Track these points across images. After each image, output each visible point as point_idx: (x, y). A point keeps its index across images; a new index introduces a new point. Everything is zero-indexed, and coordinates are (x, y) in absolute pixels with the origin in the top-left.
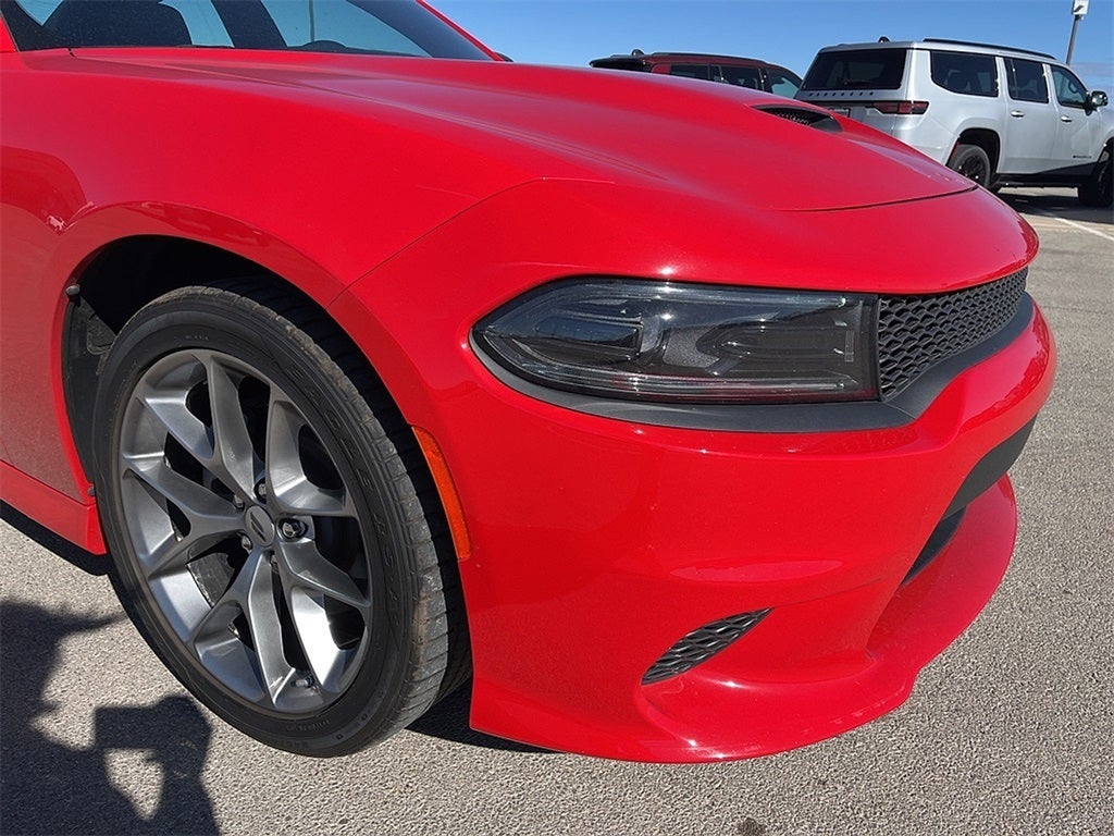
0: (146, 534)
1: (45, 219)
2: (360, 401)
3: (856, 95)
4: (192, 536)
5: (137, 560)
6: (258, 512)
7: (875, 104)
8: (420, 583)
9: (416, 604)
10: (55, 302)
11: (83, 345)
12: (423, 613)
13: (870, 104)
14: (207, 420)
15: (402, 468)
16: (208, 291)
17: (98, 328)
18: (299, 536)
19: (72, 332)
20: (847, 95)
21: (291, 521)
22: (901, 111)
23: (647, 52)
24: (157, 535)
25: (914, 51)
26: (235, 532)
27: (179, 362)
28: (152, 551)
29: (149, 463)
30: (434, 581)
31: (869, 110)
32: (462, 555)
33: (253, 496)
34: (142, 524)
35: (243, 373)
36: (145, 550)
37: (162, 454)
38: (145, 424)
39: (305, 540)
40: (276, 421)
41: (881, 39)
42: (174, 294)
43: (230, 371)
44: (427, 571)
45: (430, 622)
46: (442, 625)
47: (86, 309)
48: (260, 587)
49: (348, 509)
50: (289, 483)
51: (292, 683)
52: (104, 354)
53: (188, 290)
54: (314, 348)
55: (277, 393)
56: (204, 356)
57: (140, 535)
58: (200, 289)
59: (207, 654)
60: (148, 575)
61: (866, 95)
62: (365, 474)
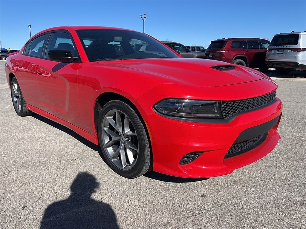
0: (105, 140)
1: (95, 90)
2: (138, 117)
3: (285, 47)
4: (112, 141)
5: (104, 145)
6: (123, 136)
7: (291, 49)
8: (146, 146)
9: (145, 149)
10: (94, 102)
11: (97, 109)
12: (146, 151)
13: (289, 49)
14: (115, 121)
15: (143, 127)
16: (117, 100)
17: (100, 106)
18: (129, 140)
19: (96, 107)
20: (282, 47)
21: (128, 138)
22: (298, 50)
23: (226, 38)
24: (107, 140)
25: (301, 35)
26: (119, 140)
27: (111, 112)
28: (106, 143)
29: (106, 128)
30: (148, 146)
31: (289, 50)
32: (151, 141)
33: (122, 133)
34: (105, 139)
35: (121, 113)
36: (105, 143)
37: (108, 127)
38: (106, 122)
39: (130, 141)
40: (126, 120)
41: (292, 31)
42: (112, 101)
43: (119, 113)
44: (147, 144)
45: (147, 152)
46: (149, 153)
47: (98, 103)
48: (122, 149)
49: (136, 134)
50: (127, 131)
51: (127, 165)
52: (100, 111)
53: (114, 100)
54: (131, 109)
55: (126, 116)
56: (116, 110)
57: (104, 140)
58: (116, 100)
59: (114, 161)
60: (105, 147)
61: (288, 47)
62: (138, 128)
